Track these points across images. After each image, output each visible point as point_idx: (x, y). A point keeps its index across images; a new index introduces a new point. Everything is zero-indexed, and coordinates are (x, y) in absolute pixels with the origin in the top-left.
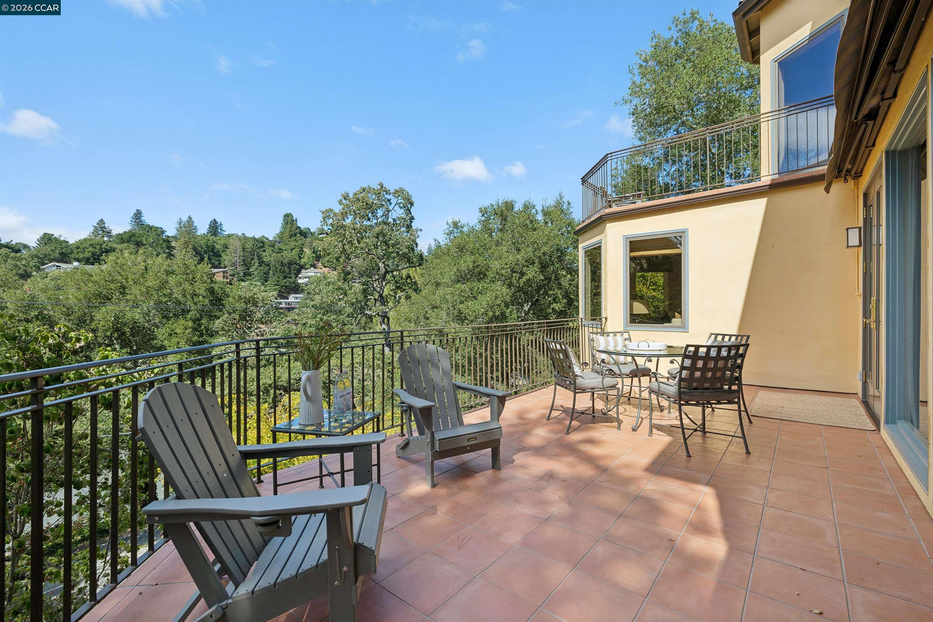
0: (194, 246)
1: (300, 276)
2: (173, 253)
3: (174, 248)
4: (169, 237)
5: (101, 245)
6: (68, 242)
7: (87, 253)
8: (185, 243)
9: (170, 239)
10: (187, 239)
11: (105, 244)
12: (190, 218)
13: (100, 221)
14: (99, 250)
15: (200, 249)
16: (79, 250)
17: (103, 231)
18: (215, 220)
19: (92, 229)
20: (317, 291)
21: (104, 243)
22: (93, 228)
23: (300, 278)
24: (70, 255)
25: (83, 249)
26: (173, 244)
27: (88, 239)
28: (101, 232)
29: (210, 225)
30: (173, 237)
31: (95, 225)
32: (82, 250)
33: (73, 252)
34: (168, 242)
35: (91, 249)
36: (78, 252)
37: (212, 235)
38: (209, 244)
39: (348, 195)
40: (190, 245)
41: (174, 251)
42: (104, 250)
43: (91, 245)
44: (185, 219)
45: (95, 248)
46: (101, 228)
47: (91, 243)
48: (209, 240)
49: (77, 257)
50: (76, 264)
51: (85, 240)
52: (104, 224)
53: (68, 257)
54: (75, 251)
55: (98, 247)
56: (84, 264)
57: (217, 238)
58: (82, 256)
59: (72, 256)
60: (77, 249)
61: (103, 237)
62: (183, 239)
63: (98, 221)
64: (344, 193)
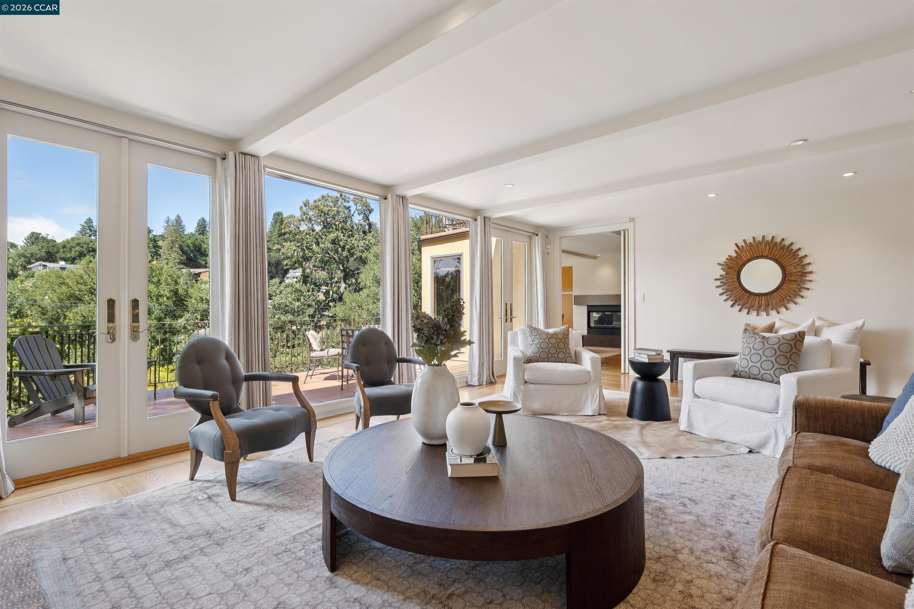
0: (181, 246)
1: (287, 276)
2: (159, 252)
3: (160, 247)
4: (155, 236)
5: (88, 244)
6: (55, 241)
7: (73, 253)
8: (172, 242)
9: (157, 239)
10: (174, 238)
11: (92, 244)
12: (178, 217)
13: (87, 220)
14: (86, 249)
15: (187, 249)
16: (65, 249)
17: (91, 230)
18: (203, 219)
19: (79, 228)
20: (278, 292)
21: (91, 242)
22: (81, 227)
23: (288, 278)
24: (56, 255)
25: (70, 249)
26: (160, 243)
27: (75, 238)
28: (88, 231)
29: (198, 224)
30: (161, 236)
31: (83, 223)
32: (68, 249)
33: (59, 251)
34: (155, 241)
35: (78, 248)
36: (64, 252)
37: (200, 234)
38: (196, 244)
39: (308, 202)
40: (177, 245)
41: (161, 250)
42: (91, 249)
43: (78, 244)
44: (173, 218)
45: (82, 247)
46: (89, 227)
47: (79, 241)
48: (197, 240)
49: (63, 256)
50: (62, 263)
51: (72, 239)
52: (92, 222)
53: (55, 256)
54: (61, 251)
55: (85, 246)
56: (71, 264)
57: (205, 238)
58: (69, 255)
59: (58, 255)
60: (64, 248)
61: (90, 236)
62: (170, 238)
63: (86, 220)
64: (305, 200)
